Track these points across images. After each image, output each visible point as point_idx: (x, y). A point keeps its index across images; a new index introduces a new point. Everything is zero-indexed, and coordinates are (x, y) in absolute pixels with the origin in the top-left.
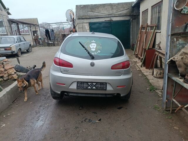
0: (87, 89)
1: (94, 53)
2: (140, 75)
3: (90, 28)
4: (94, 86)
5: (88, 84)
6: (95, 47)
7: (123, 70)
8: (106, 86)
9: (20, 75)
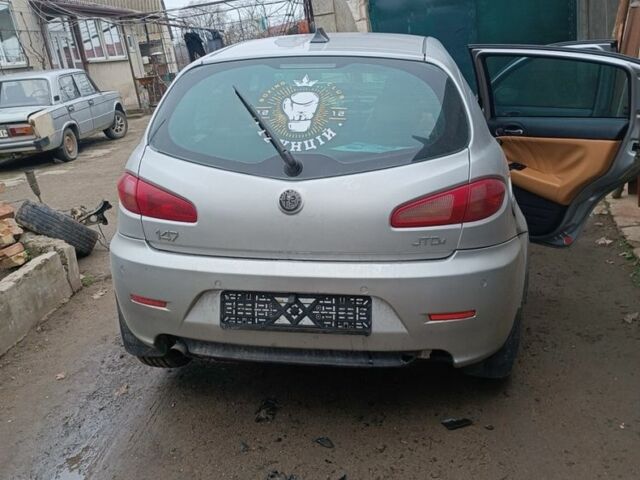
0: (270, 325)
1: (303, 146)
2: (602, 241)
3: (370, 10)
4: (308, 312)
5: (276, 304)
6: (310, 112)
7: (458, 226)
8: (369, 315)
9: (34, 247)
